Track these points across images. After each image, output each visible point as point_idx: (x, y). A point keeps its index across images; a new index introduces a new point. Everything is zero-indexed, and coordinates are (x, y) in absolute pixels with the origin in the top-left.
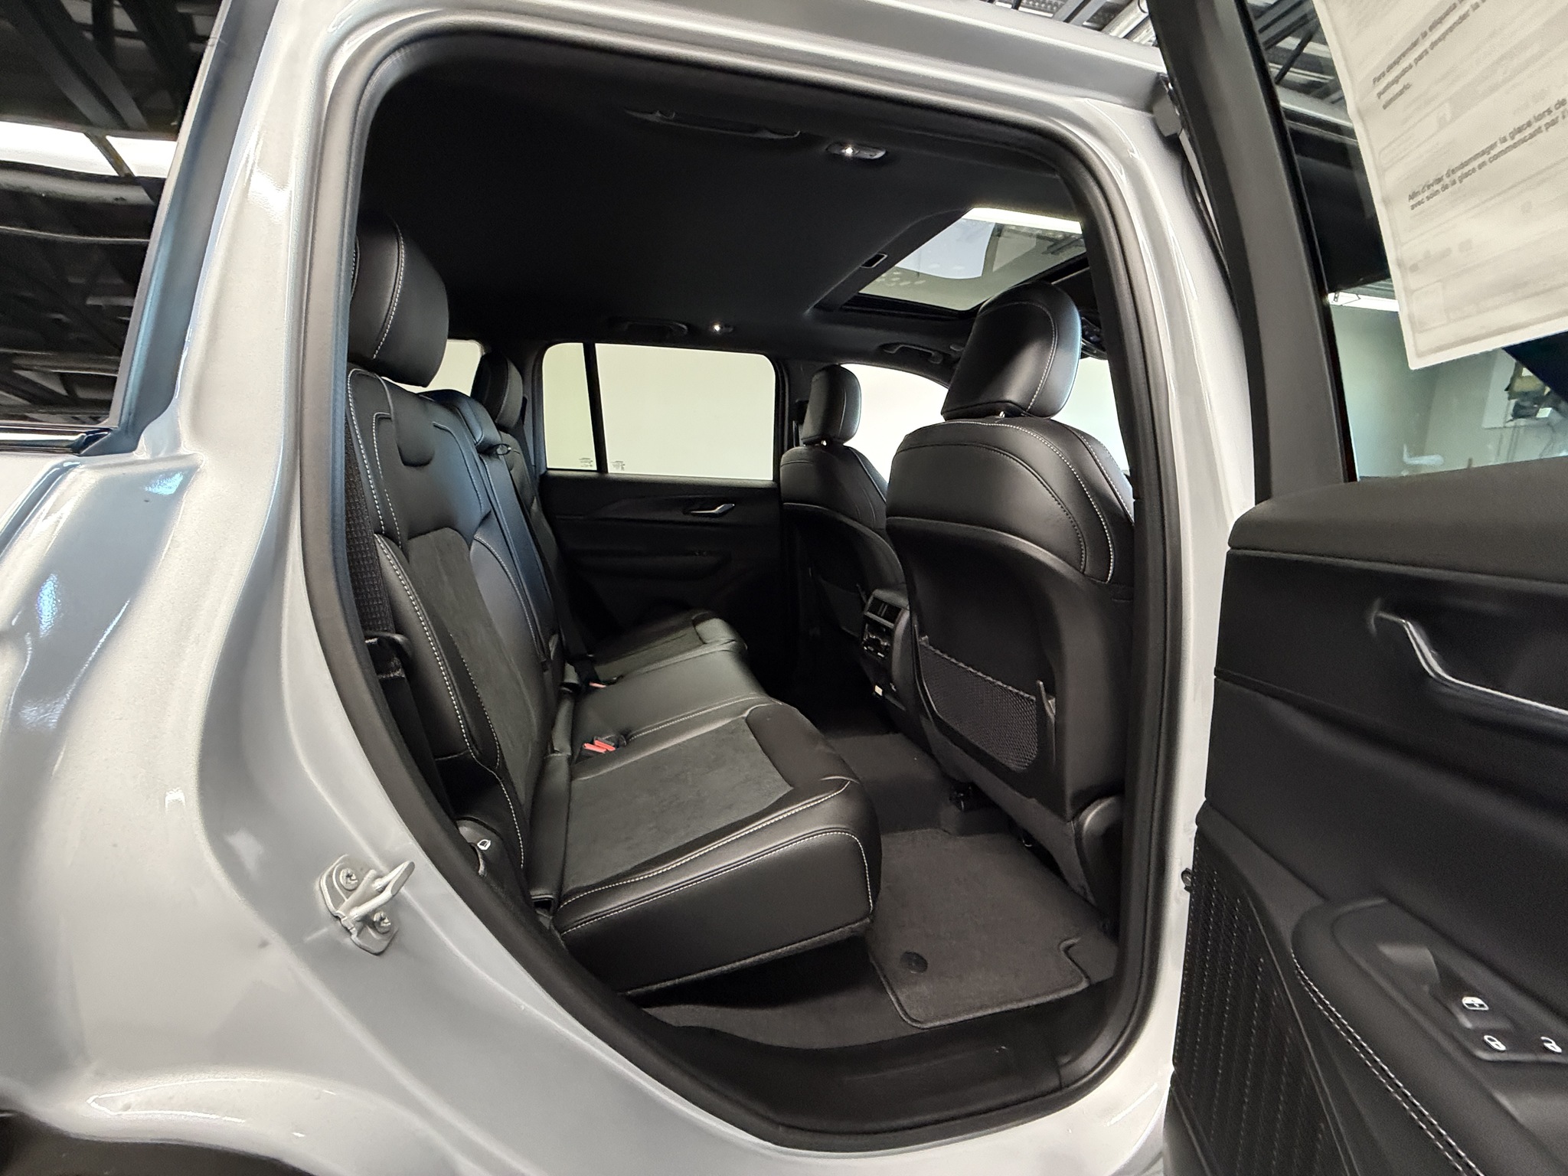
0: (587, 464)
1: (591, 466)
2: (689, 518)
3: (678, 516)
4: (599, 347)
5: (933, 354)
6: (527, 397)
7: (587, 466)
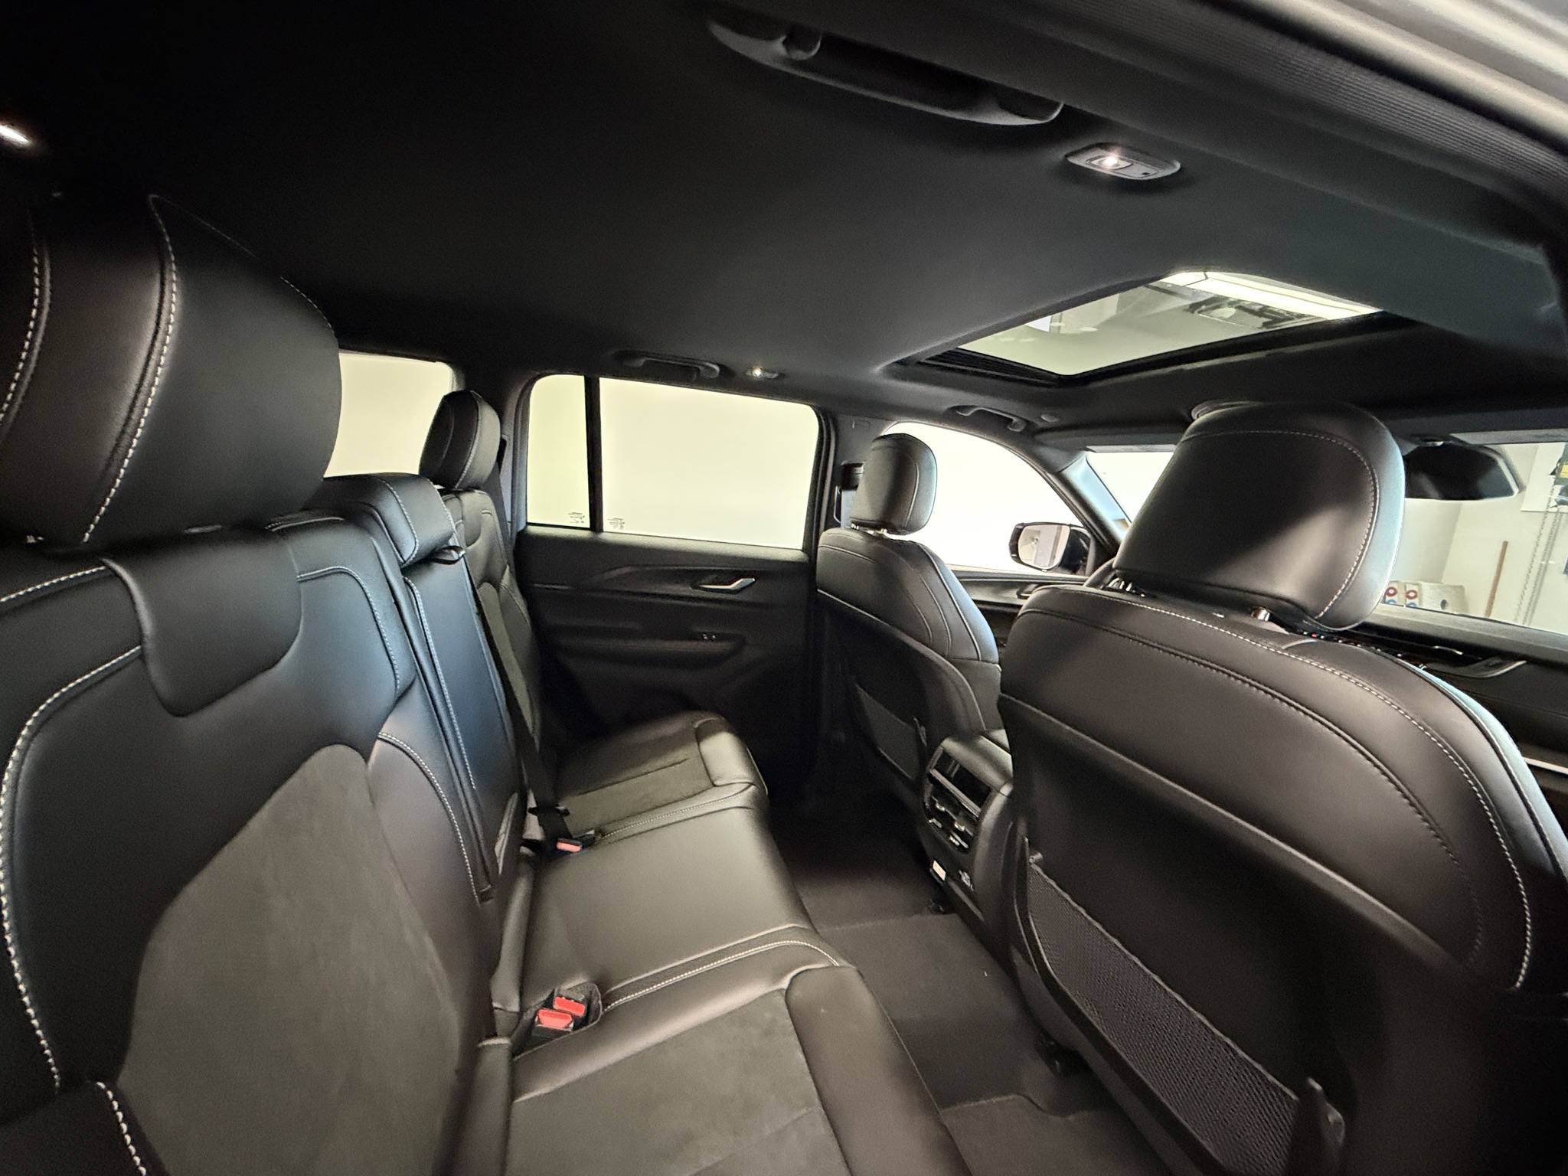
0: (578, 519)
1: (582, 522)
2: (698, 593)
3: (685, 590)
4: (606, 384)
5: (1015, 420)
6: (505, 437)
7: (577, 522)
